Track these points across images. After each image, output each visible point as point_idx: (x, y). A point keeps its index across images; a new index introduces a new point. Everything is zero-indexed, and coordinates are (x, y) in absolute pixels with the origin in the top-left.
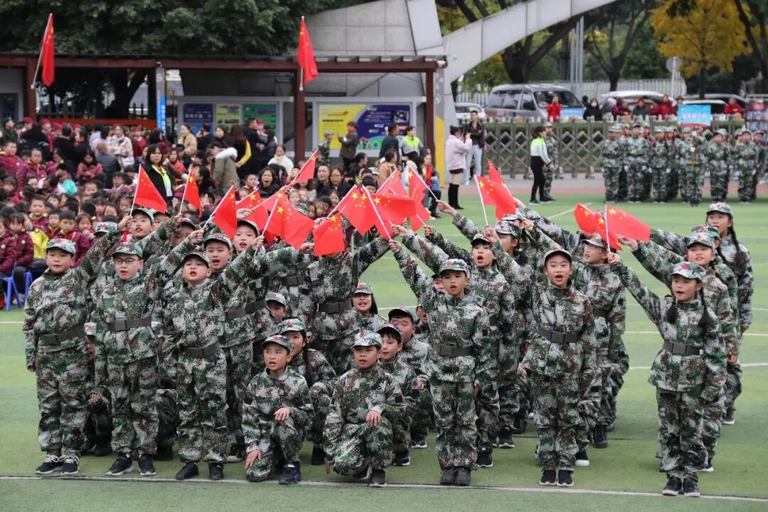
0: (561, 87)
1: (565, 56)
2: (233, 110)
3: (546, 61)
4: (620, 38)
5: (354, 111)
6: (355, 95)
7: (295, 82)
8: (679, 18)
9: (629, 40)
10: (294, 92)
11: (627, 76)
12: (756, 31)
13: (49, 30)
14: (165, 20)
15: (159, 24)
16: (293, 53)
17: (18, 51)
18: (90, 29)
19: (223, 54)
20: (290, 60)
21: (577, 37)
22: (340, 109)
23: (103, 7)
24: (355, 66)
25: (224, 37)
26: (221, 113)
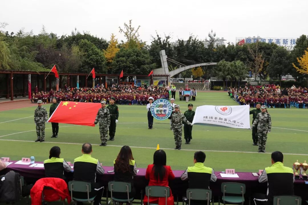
2: (143, 81)
5: (158, 81)
6: (158, 79)
8: (195, 71)
10: (151, 79)
12: (204, 72)
13: (122, 71)
15: (135, 71)
17: (118, 74)
18: (127, 71)
19: (143, 74)
20: (151, 75)
22: (156, 81)
23: (128, 69)
24: (159, 76)
25: (143, 72)
26: (142, 81)
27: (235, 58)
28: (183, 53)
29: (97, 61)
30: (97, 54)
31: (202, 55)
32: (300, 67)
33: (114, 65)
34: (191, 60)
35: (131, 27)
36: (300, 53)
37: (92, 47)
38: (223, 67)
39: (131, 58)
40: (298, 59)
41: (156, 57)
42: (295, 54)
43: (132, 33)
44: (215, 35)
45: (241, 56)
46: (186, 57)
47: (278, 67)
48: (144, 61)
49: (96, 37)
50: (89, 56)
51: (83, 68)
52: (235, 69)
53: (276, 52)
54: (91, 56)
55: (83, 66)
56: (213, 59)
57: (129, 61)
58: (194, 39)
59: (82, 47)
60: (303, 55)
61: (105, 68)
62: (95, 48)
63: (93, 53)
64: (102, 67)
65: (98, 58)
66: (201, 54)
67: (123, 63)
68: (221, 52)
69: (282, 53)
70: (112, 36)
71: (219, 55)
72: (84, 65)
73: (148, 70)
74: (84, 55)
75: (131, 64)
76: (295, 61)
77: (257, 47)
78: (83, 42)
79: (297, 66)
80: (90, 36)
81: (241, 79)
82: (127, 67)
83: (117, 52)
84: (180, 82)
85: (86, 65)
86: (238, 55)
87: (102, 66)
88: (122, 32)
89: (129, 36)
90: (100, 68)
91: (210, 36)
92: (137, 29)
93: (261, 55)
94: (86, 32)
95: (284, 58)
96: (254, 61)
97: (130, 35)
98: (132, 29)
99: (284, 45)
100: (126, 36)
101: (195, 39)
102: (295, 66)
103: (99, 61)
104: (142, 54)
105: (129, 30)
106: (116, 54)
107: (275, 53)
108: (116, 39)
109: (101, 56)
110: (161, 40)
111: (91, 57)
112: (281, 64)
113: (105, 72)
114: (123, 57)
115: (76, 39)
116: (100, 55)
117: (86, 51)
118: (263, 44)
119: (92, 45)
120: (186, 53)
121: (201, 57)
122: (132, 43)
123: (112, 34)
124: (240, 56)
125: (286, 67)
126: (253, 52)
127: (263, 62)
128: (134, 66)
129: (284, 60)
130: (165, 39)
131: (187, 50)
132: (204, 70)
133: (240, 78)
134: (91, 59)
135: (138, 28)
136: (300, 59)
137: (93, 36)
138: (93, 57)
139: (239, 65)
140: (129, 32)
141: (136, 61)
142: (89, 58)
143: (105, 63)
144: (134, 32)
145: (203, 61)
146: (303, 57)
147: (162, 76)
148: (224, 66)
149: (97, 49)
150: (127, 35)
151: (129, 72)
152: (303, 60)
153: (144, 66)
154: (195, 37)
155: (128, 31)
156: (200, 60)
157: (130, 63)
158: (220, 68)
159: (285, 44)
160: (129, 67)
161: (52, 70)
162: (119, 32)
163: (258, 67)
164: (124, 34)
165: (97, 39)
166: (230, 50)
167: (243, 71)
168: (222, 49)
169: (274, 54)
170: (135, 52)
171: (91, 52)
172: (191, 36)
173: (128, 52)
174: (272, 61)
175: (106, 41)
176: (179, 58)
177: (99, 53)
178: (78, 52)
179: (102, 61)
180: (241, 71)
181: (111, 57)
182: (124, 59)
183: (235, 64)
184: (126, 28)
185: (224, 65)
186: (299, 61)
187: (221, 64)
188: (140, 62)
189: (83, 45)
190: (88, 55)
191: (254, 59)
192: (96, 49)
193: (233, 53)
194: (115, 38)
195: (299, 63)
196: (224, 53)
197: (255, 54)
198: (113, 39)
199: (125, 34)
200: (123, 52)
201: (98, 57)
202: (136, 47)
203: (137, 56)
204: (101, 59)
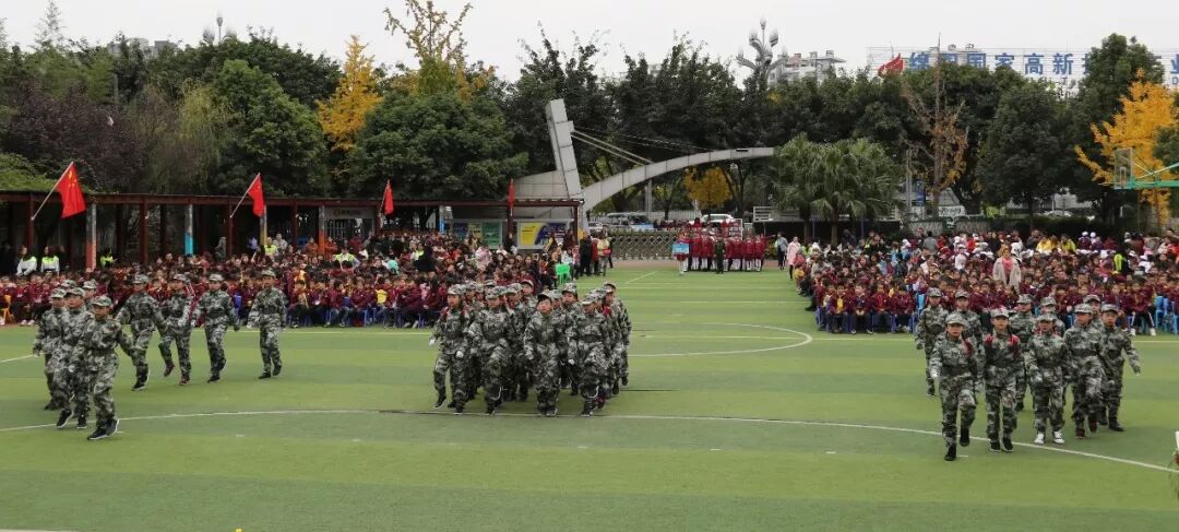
0: (641, 214)
1: (643, 199)
2: (478, 226)
3: (633, 201)
4: (669, 190)
5: (537, 226)
6: (541, 216)
7: (508, 211)
8: (697, 181)
9: (674, 191)
10: (508, 216)
11: (673, 209)
12: (734, 188)
13: (388, 187)
14: (444, 181)
15: (441, 184)
16: (507, 197)
17: (373, 199)
18: (408, 187)
19: (472, 198)
20: (506, 201)
21: (648, 189)
22: (530, 225)
23: (414, 176)
24: (539, 203)
25: (473, 190)
26: (471, 227)
27: (852, 129)
28: (646, 113)
29: (284, 146)
30: (284, 117)
31: (720, 120)
32: (1105, 163)
33: (355, 162)
34: (681, 137)
35: (433, 11)
36: (1103, 107)
37: (266, 88)
38: (800, 165)
39: (425, 132)
40: (1094, 128)
41: (537, 127)
42: (1086, 112)
43: (436, 35)
44: (774, 41)
45: (876, 120)
46: (658, 128)
47: (1020, 164)
48: (480, 146)
49: (299, 51)
50: (250, 125)
51: (225, 172)
52: (845, 175)
53: (1013, 105)
54: (261, 126)
55: (226, 168)
56: (764, 132)
57: (415, 145)
58: (690, 58)
59: (224, 92)
60: (1114, 113)
61: (318, 172)
62: (277, 95)
63: (267, 112)
64: (303, 171)
65: (290, 136)
66: (719, 115)
67: (392, 154)
68: (797, 107)
69: (1035, 106)
70: (351, 47)
71: (792, 118)
72: (233, 166)
73: (494, 180)
74: (230, 124)
75: (425, 159)
76: (1085, 139)
77: (936, 85)
78: (227, 72)
79: (1091, 160)
80: (276, 47)
81: (870, 214)
82: (408, 168)
83: (372, 109)
84: (636, 228)
85: (237, 162)
86: (864, 116)
87: (306, 164)
88: (398, 29)
89: (426, 44)
90: (294, 175)
91: (754, 43)
92: (457, 19)
93: (955, 117)
94: (259, 31)
95: (1043, 129)
96: (927, 139)
97: (429, 40)
98: (437, 18)
99: (1057, 78)
100: (413, 45)
101: (695, 56)
102: (1084, 158)
103: (293, 147)
104: (473, 117)
105: (426, 22)
106: (367, 116)
107: (1007, 106)
108: (368, 56)
109: (301, 124)
110: (559, 59)
111: (257, 130)
112: (1033, 150)
113: (318, 192)
114: (395, 127)
115: (214, 59)
116: (298, 120)
117: (242, 104)
118: (964, 73)
119: (266, 82)
120: (656, 113)
121: (718, 126)
122: (435, 73)
123: (354, 38)
124: (871, 120)
125: (1050, 161)
126: (922, 104)
127: (964, 141)
128: (436, 165)
129: (1043, 133)
130: (577, 57)
131: (663, 100)
132: (732, 177)
133: (868, 207)
134: (260, 139)
135: (463, 14)
136: (1104, 132)
137: (286, 46)
138: (267, 131)
139: (866, 155)
140: (423, 28)
141: (447, 144)
142: (249, 133)
143: (318, 155)
144: (444, 29)
145: (725, 144)
146: (1113, 124)
147: (550, 203)
148: (805, 160)
149: (284, 99)
150: (416, 40)
151: (418, 188)
152: (1115, 132)
153: (476, 164)
154: (695, 45)
155: (420, 23)
156: (714, 138)
157: (420, 152)
158: (789, 169)
159: (1064, 72)
160: (419, 170)
161: (59, 186)
162: (387, 28)
163: (942, 163)
164: (406, 38)
165: (304, 58)
166: (834, 97)
167: (878, 180)
168: (800, 95)
169: (1002, 110)
170: (444, 109)
171: (257, 110)
172: (677, 44)
173: (413, 108)
174: (996, 138)
175: (338, 66)
176: (629, 131)
177: (293, 115)
178: (205, 111)
179: (308, 146)
180: (872, 179)
181: (349, 129)
182: (397, 135)
183: (847, 152)
184: (412, 14)
185: (805, 158)
186: (1099, 137)
187: (793, 153)
188: (462, 150)
189: (228, 81)
190: (248, 123)
191: (927, 132)
192: (279, 99)
193: (845, 110)
194: (366, 53)
195: (1100, 145)
196: (808, 109)
197: (933, 113)
198: (357, 56)
199: (411, 37)
200: (397, 108)
201: (286, 129)
202: (451, 88)
203: (449, 125)
204: (299, 139)
